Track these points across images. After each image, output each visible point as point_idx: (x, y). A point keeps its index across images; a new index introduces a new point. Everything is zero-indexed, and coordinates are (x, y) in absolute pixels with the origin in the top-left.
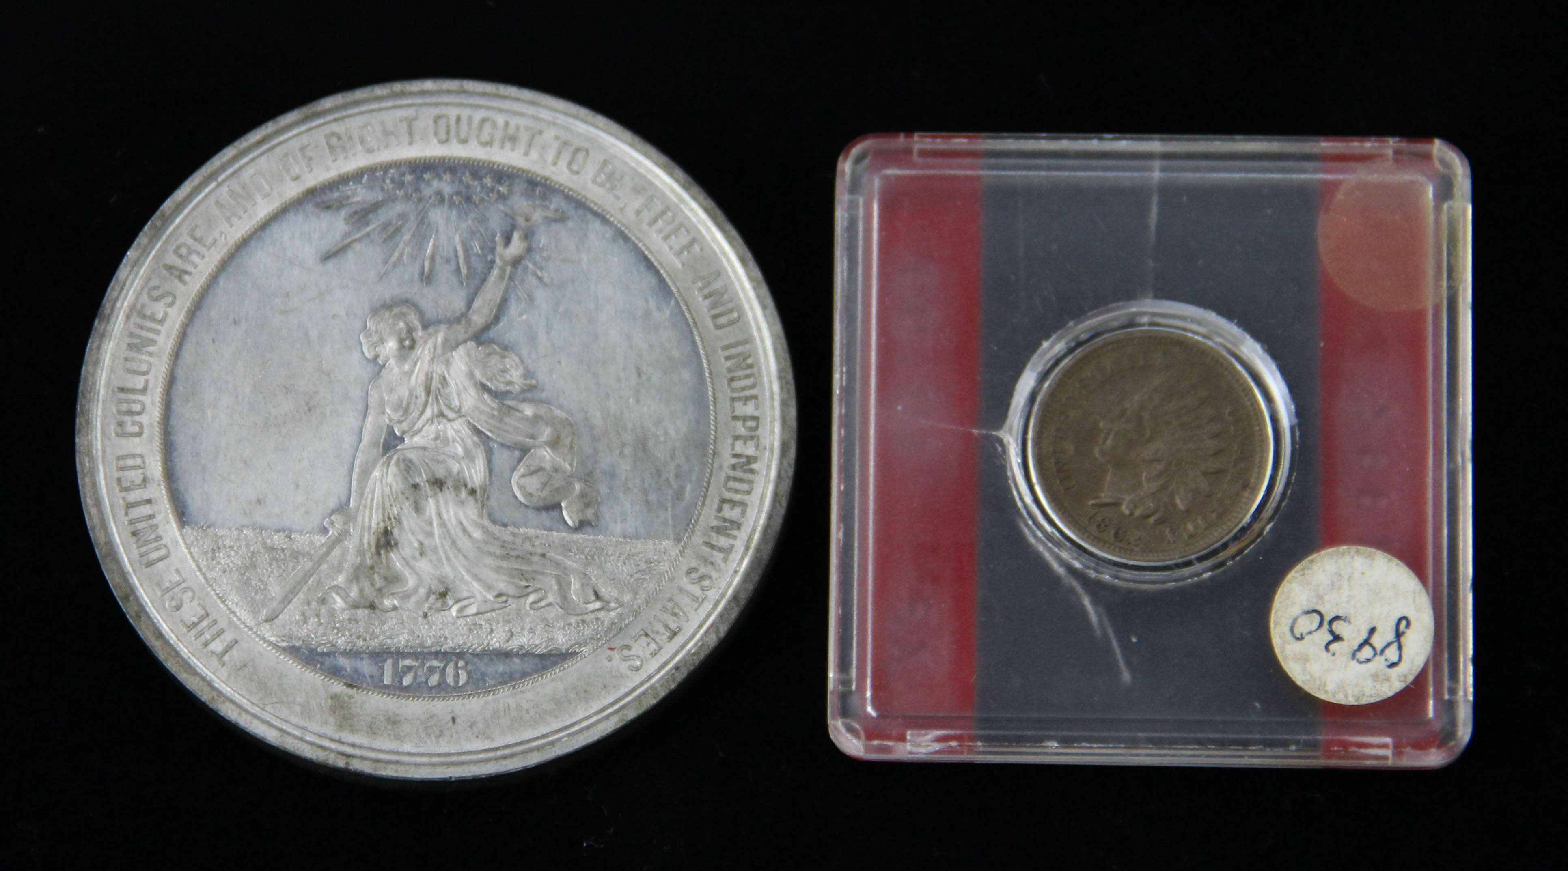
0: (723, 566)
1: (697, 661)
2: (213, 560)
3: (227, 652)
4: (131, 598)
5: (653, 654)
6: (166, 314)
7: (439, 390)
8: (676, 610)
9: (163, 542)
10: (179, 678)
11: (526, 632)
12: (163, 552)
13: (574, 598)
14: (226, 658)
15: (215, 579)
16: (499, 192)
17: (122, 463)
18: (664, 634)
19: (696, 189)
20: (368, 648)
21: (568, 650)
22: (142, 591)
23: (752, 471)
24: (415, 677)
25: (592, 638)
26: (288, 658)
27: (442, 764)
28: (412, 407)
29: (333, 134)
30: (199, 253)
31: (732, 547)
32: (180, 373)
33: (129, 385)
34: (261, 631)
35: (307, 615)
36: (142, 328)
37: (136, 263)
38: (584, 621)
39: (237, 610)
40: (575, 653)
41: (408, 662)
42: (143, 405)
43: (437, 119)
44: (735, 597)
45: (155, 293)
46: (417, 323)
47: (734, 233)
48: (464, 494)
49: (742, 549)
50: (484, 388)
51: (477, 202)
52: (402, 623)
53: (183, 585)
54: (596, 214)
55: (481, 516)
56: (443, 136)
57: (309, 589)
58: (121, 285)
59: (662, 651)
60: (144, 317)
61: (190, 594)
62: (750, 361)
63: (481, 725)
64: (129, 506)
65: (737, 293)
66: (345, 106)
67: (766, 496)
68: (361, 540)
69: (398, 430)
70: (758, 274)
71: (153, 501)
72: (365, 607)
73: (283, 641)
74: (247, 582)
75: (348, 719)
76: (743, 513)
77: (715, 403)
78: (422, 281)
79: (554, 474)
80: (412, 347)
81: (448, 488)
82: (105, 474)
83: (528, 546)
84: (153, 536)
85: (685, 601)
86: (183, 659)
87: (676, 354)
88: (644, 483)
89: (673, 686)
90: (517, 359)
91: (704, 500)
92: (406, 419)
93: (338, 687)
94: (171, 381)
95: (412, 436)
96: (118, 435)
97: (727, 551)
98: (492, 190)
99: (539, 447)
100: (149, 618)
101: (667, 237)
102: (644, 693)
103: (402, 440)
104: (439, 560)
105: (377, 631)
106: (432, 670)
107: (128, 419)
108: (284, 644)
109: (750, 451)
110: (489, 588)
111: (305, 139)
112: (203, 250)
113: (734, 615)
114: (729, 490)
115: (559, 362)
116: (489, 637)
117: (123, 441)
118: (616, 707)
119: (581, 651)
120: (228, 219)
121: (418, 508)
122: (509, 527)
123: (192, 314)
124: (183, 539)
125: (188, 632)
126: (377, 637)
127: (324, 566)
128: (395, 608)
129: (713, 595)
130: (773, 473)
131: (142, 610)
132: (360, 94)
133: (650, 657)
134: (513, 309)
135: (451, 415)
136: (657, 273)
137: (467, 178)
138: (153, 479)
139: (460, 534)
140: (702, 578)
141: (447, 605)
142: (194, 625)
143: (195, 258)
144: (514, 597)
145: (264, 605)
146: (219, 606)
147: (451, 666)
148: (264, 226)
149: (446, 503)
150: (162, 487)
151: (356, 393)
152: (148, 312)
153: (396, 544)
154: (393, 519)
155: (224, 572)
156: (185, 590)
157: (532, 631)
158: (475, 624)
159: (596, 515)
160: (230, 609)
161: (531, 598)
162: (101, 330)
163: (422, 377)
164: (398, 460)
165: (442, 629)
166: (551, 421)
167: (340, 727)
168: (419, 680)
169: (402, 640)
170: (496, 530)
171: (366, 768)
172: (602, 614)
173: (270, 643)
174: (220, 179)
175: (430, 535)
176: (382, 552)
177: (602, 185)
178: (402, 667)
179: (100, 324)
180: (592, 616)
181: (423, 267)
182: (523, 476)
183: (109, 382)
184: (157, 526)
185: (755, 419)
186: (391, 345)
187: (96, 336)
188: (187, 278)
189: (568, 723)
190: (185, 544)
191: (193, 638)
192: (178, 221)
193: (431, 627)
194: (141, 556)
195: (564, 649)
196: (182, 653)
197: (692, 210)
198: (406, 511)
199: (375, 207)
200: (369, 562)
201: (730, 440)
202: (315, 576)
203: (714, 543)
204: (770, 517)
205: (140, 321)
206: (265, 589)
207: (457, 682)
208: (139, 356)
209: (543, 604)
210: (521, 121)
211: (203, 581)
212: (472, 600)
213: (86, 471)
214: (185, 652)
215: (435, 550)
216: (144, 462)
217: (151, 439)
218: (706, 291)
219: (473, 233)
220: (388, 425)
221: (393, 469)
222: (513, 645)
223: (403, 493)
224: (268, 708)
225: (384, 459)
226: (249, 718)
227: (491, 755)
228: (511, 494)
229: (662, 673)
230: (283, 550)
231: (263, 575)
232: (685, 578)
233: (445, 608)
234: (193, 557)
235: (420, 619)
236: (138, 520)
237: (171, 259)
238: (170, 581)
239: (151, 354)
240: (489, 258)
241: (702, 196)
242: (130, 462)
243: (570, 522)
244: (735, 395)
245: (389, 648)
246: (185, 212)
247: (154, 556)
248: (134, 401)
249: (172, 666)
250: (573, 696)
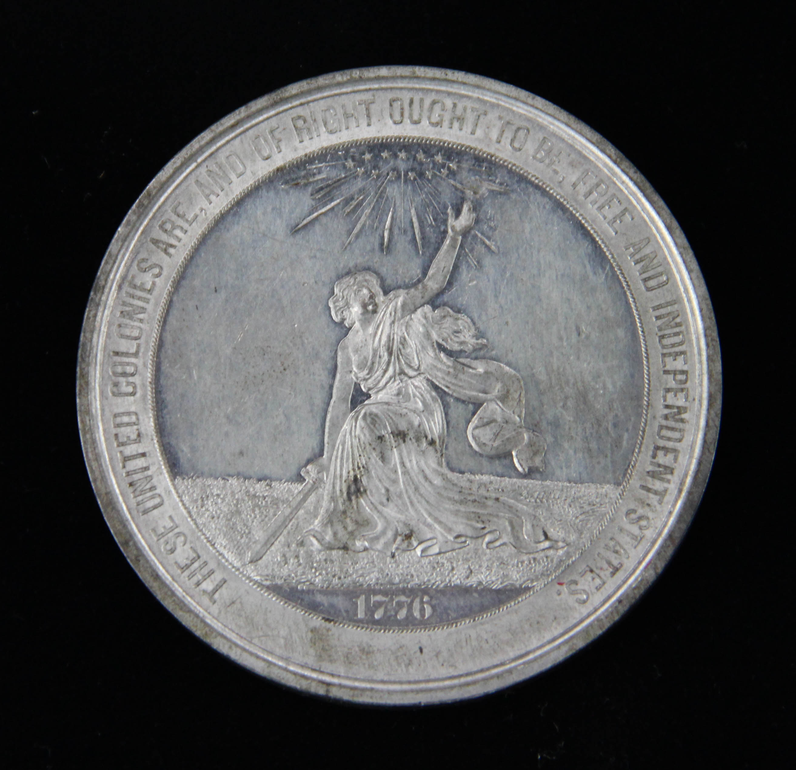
0: (658, 507)
1: (638, 594)
2: (202, 507)
3: (217, 590)
4: (131, 543)
5: (598, 589)
6: (154, 284)
7: (400, 350)
8: (618, 548)
9: (158, 491)
10: (175, 616)
11: (483, 570)
12: (157, 501)
13: (526, 537)
14: (216, 596)
15: (204, 525)
16: (449, 168)
17: (118, 420)
18: (607, 570)
19: (626, 164)
20: (342, 585)
21: (521, 585)
22: (140, 536)
23: (682, 421)
24: (385, 612)
25: (542, 574)
26: (272, 595)
27: (412, 691)
28: (376, 365)
29: (299, 117)
30: (182, 228)
31: (666, 490)
32: (168, 338)
33: (123, 349)
34: (247, 571)
35: (287, 556)
36: (133, 296)
37: (126, 238)
38: (535, 559)
39: (225, 552)
40: (528, 589)
41: (379, 598)
42: (136, 367)
43: (392, 102)
44: (670, 536)
45: (144, 265)
46: (378, 290)
47: (661, 203)
48: (424, 444)
49: (676, 492)
50: (441, 348)
51: (430, 177)
52: (373, 562)
53: (177, 531)
54: (537, 187)
55: (440, 464)
56: (397, 118)
57: (289, 533)
58: (113, 258)
59: (606, 585)
60: (135, 287)
61: (182, 538)
62: (678, 320)
63: (445, 654)
64: (126, 459)
65: (665, 258)
66: (309, 92)
67: (696, 442)
68: (334, 487)
69: (364, 387)
70: (683, 240)
71: (148, 454)
72: (339, 548)
73: (266, 580)
74: (233, 528)
75: (327, 650)
76: (676, 459)
77: (647, 358)
78: (382, 250)
79: (505, 425)
80: (375, 312)
81: (410, 439)
82: (104, 430)
83: (483, 492)
84: (148, 486)
85: (624, 539)
86: (178, 598)
87: (611, 314)
88: (586, 433)
89: (617, 618)
90: (469, 320)
91: (640, 447)
92: (371, 377)
93: (317, 621)
94: (161, 345)
95: (377, 392)
96: (114, 394)
97: (662, 494)
98: (443, 166)
99: (491, 400)
100: (147, 561)
101: (600, 208)
102: (591, 625)
103: (369, 396)
104: (404, 504)
105: (351, 571)
106: (400, 605)
107: (122, 380)
108: (268, 583)
109: (680, 402)
110: (449, 530)
111: (274, 122)
112: (186, 226)
113: (670, 552)
114: (662, 437)
115: (507, 323)
116: (451, 575)
117: (119, 400)
118: (566, 637)
119: (534, 586)
120: (207, 196)
121: (383, 458)
122: (466, 474)
123: (177, 284)
124: (175, 488)
125: (182, 573)
126: (351, 575)
127: (301, 512)
128: (366, 549)
129: (649, 534)
130: (702, 423)
131: (140, 555)
132: (322, 80)
133: (595, 591)
134: (464, 275)
135: (411, 373)
136: (593, 240)
137: (421, 156)
138: (147, 435)
139: (422, 480)
140: (640, 518)
141: (413, 546)
142: (188, 566)
143: (178, 232)
144: (472, 538)
145: (249, 548)
146: (209, 549)
147: (417, 601)
148: (239, 203)
149: (409, 453)
150: (155, 441)
151: (326, 354)
152: (138, 283)
153: (365, 491)
154: (362, 469)
155: (213, 518)
156: (179, 534)
157: (489, 568)
158: (438, 563)
159: (545, 462)
160: (218, 551)
161: (487, 539)
162: (97, 300)
163: (384, 339)
164: (365, 414)
165: (408, 567)
166: (501, 377)
167: (320, 658)
168: (389, 614)
169: (372, 578)
170: (454, 476)
171: (345, 696)
172: (551, 552)
173: (256, 582)
174: (199, 160)
175: (395, 482)
176: (353, 498)
177: (541, 161)
178: (374, 602)
179: (95, 294)
180: (542, 554)
181: (383, 237)
182: (476, 427)
183: (105, 348)
184: (151, 477)
185: (683, 372)
186: (356, 310)
187: (92, 305)
188: (172, 251)
189: (523, 652)
190: (177, 492)
191: (187, 579)
192: (162, 199)
193: (398, 566)
194: (138, 504)
195: (517, 584)
196: (178, 593)
197: (623, 182)
198: (373, 461)
199: (338, 183)
200: (341, 507)
201: (662, 393)
202: (293, 520)
203: (650, 486)
204: (700, 463)
205: (132, 291)
206: (249, 533)
207: (423, 615)
208: (132, 323)
209: (497, 544)
210: (469, 104)
211: (194, 526)
212: (435, 541)
213: (87, 429)
214: (179, 592)
215: (400, 496)
216: (138, 419)
217: (144, 397)
218: (637, 257)
219: (426, 205)
220: (355, 383)
221: (360, 422)
222: (473, 581)
223: (370, 444)
224: (256, 641)
225: (353, 414)
226: (239, 651)
227: (456, 682)
228: (467, 443)
229: (607, 605)
230: (264, 498)
231: (248, 521)
232: (625, 519)
233: (410, 548)
234: (184, 505)
235: (388, 559)
236: (135, 472)
237: (157, 234)
238: (164, 527)
239: (141, 321)
240: (442, 228)
241: (632, 171)
242: (126, 419)
243: (520, 469)
244: (665, 351)
245: (361, 585)
246: (169, 191)
247: (150, 504)
248: (128, 364)
249: (168, 604)
250: (527, 627)
